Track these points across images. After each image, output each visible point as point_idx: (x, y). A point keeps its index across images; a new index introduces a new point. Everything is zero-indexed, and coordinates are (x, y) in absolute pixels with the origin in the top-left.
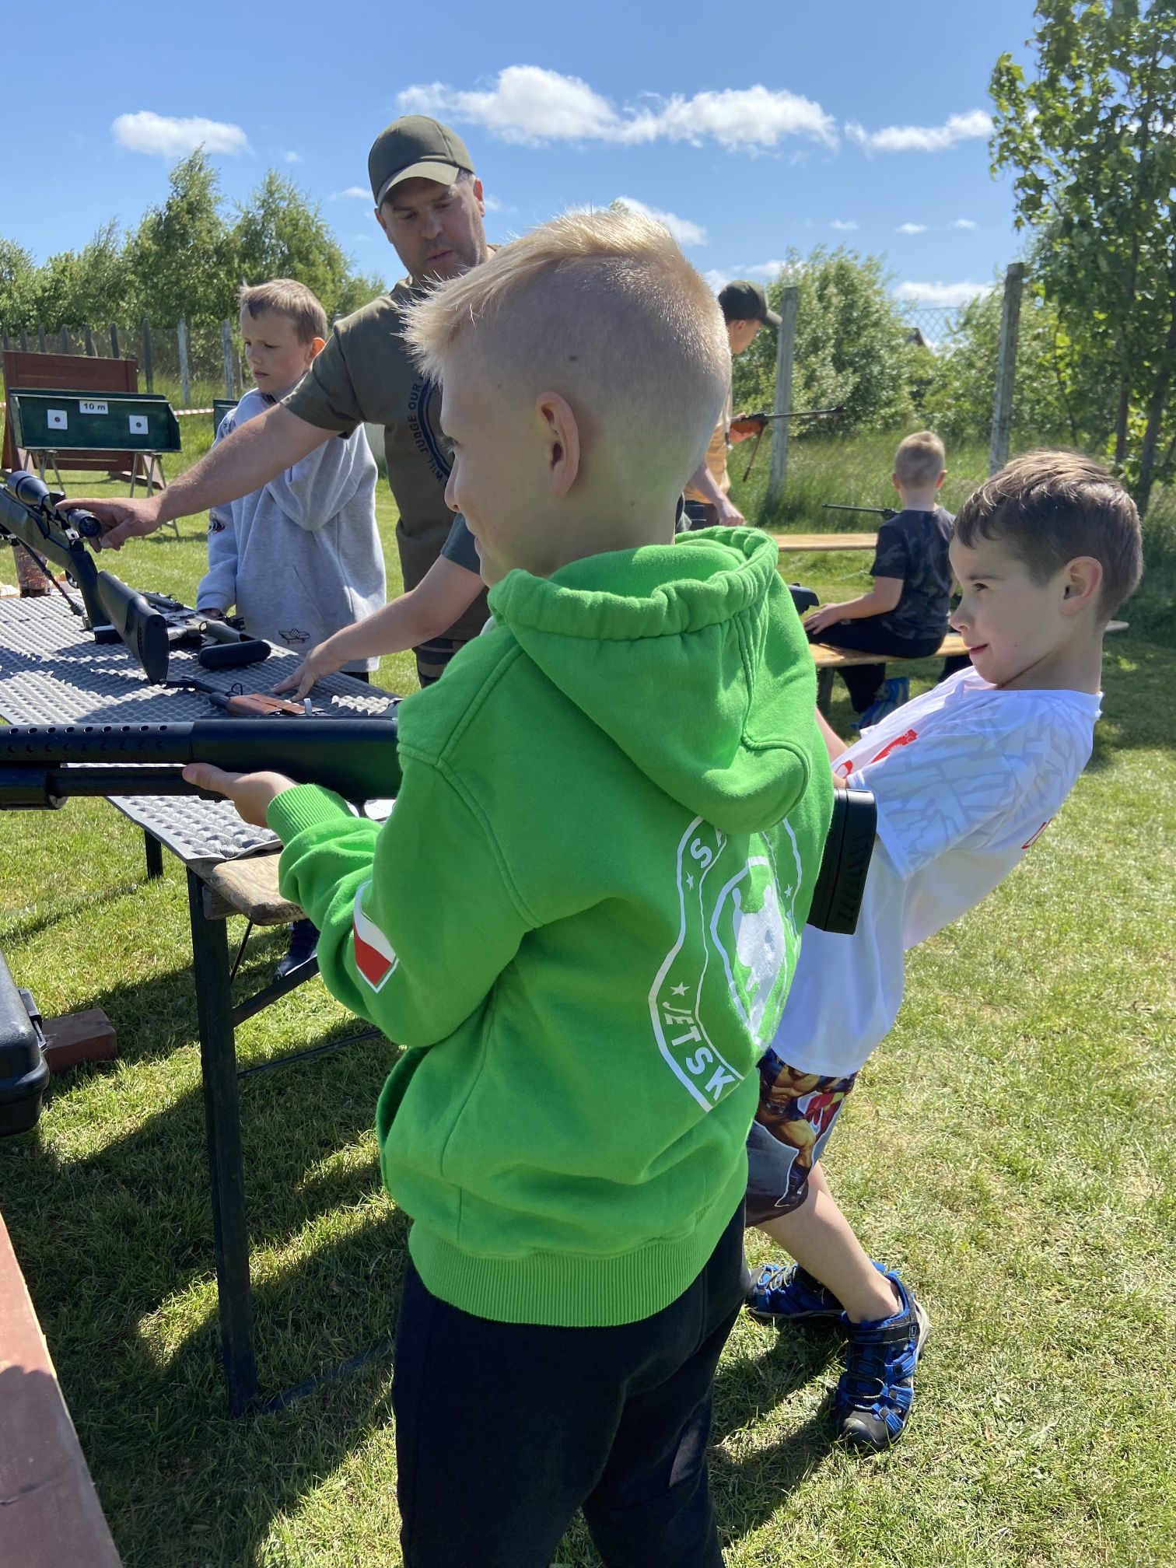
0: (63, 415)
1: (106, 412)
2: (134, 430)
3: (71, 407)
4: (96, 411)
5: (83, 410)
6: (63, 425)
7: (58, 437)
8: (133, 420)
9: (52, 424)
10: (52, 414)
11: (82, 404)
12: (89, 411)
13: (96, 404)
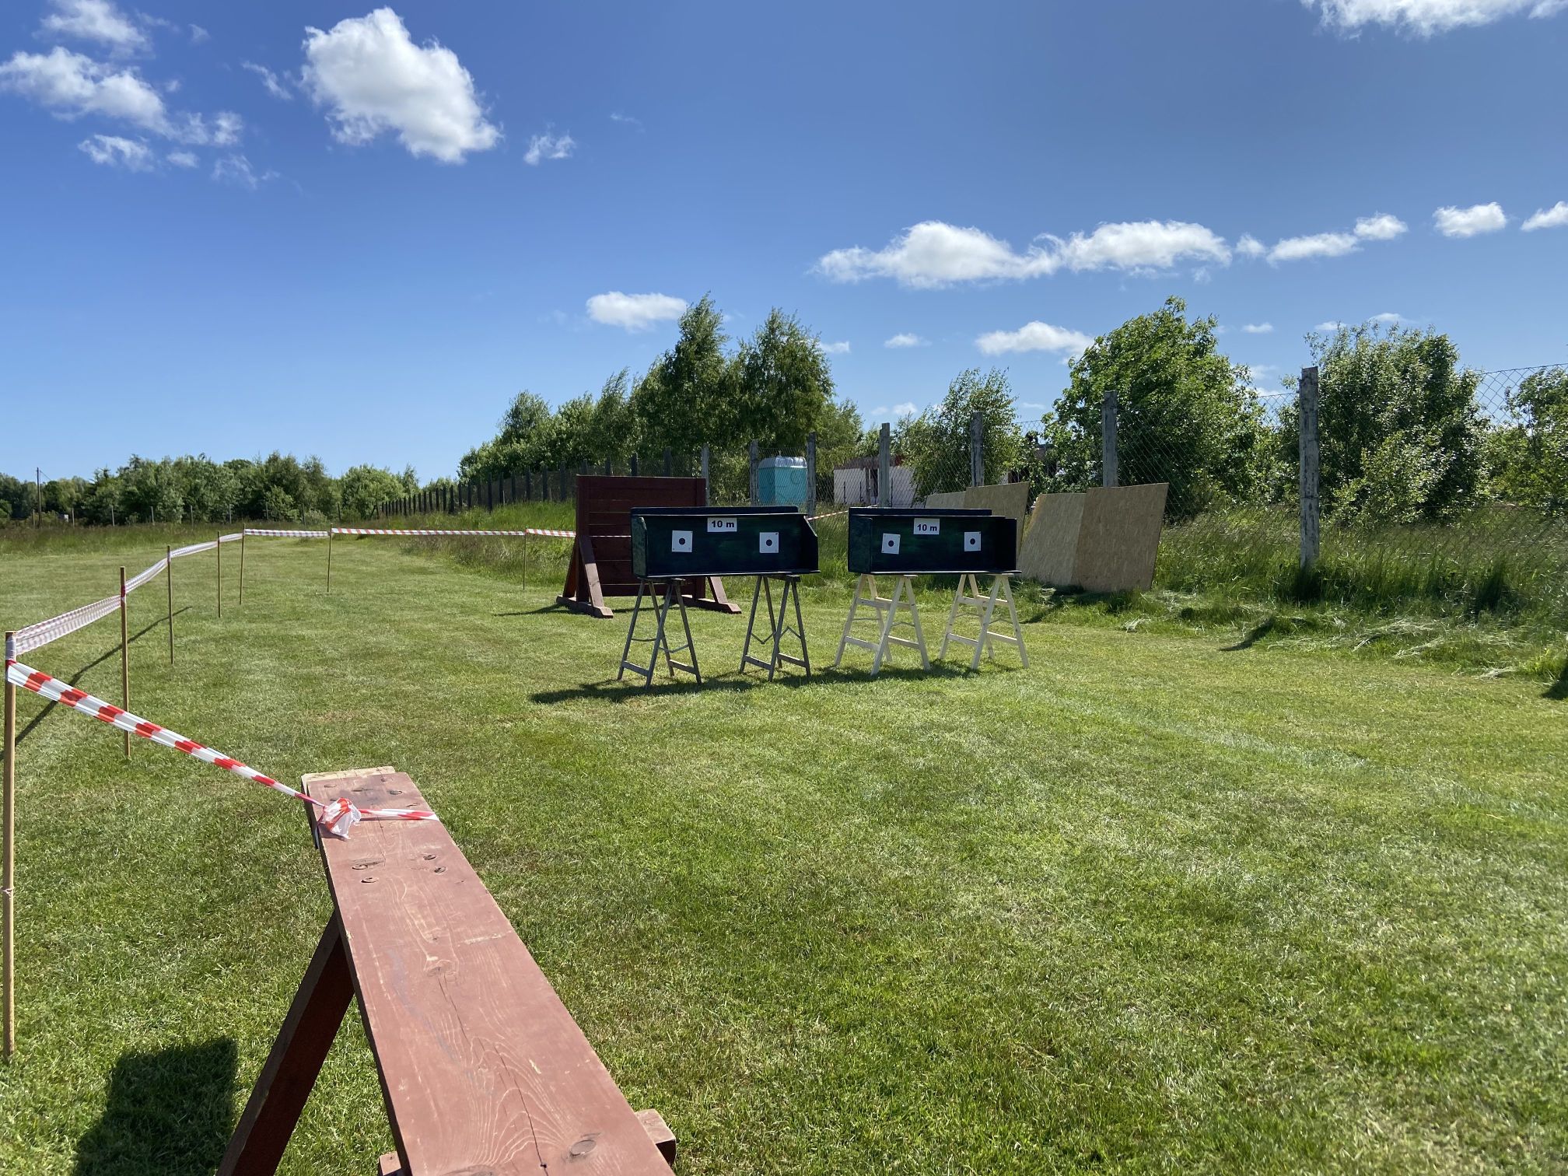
0: (688, 536)
1: (734, 529)
2: (764, 549)
3: (697, 526)
4: (724, 529)
5: (711, 529)
6: (688, 548)
7: (679, 562)
8: (764, 537)
9: (676, 547)
10: (677, 535)
11: (710, 522)
12: (717, 530)
13: (725, 521)
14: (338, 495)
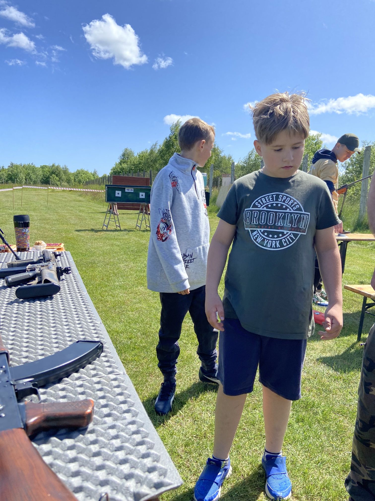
0: (120, 192)
1: (133, 191)
2: (141, 197)
3: (123, 190)
7: (118, 199)
9: (117, 195)
10: (117, 192)
11: (126, 189)
12: (128, 191)
13: (130, 189)
14: (72, 178)
